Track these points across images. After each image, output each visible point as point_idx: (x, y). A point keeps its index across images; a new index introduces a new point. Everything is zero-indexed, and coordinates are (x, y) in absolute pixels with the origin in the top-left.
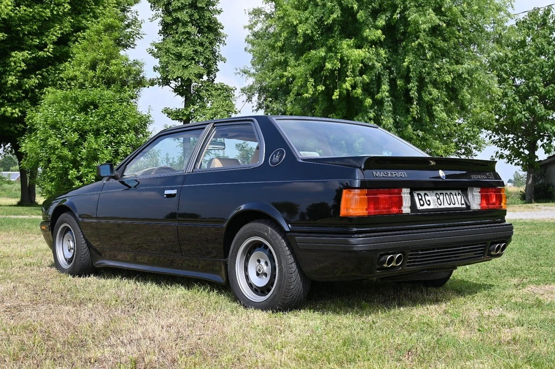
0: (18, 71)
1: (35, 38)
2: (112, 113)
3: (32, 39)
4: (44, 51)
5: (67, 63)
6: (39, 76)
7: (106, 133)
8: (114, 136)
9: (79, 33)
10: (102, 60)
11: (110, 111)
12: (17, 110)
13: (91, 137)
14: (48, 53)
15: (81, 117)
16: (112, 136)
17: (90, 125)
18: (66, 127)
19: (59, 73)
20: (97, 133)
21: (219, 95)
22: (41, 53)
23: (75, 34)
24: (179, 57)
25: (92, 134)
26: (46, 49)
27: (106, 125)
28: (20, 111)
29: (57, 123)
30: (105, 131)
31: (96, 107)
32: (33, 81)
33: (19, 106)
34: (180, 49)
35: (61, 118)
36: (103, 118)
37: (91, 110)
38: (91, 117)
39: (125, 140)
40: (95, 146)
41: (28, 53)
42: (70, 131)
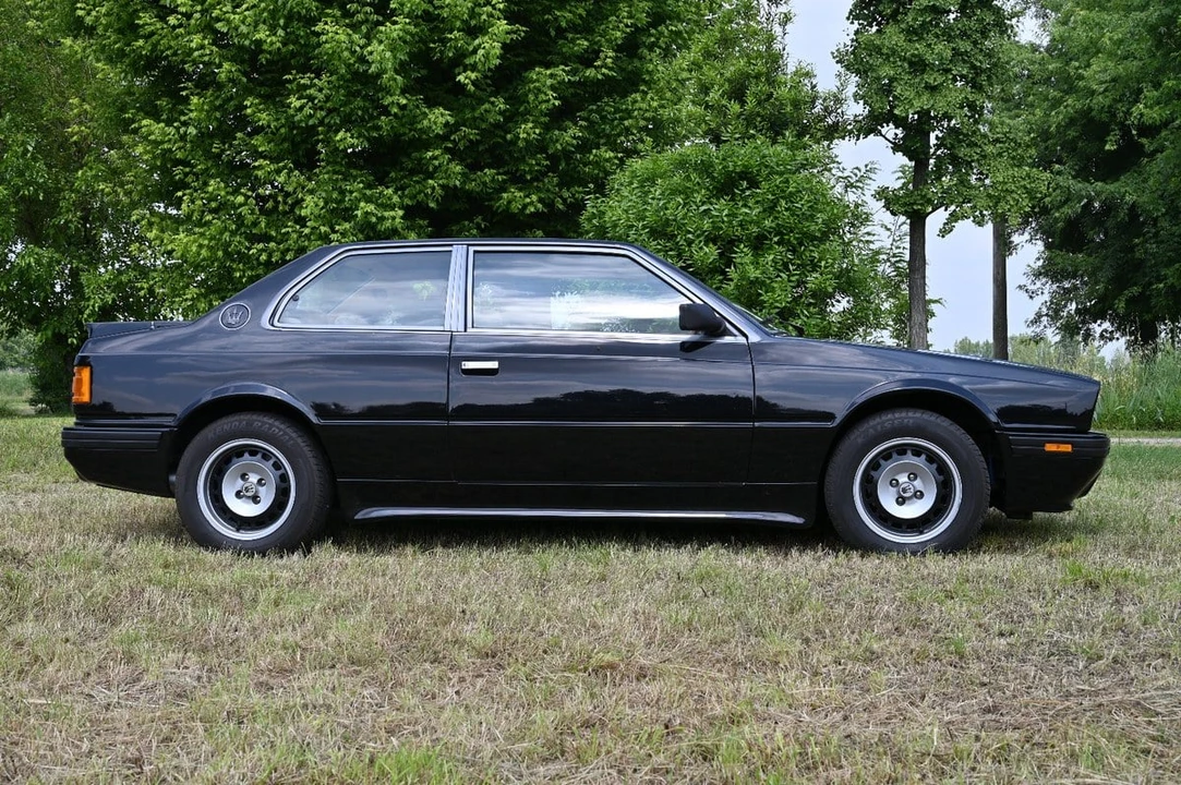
0: (543, 114)
1: (578, 39)
2: (790, 198)
3: (573, 41)
4: (596, 67)
5: (638, 96)
6: (584, 123)
7: (778, 243)
8: (794, 251)
9: (662, 28)
10: (757, 77)
11: (783, 191)
12: (534, 198)
13: (743, 255)
14: (604, 70)
15: (721, 207)
16: (789, 250)
17: (741, 225)
18: (690, 232)
19: (622, 119)
20: (759, 244)
21: (1000, 155)
22: (590, 72)
23: (653, 31)
24: (918, 65)
25: (745, 246)
26: (598, 63)
27: (778, 225)
28: (540, 200)
29: (667, 223)
30: (776, 239)
31: (754, 184)
32: (571, 134)
33: (538, 190)
34: (920, 47)
35: (675, 210)
36: (771, 209)
37: (743, 191)
38: (745, 206)
39: (820, 261)
40: (753, 273)
41: (563, 70)
42: (697, 242)
